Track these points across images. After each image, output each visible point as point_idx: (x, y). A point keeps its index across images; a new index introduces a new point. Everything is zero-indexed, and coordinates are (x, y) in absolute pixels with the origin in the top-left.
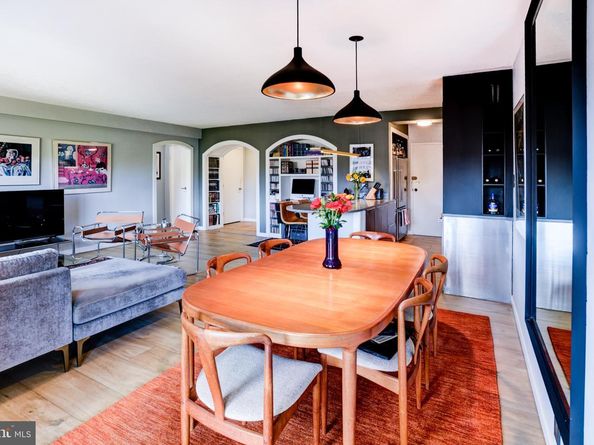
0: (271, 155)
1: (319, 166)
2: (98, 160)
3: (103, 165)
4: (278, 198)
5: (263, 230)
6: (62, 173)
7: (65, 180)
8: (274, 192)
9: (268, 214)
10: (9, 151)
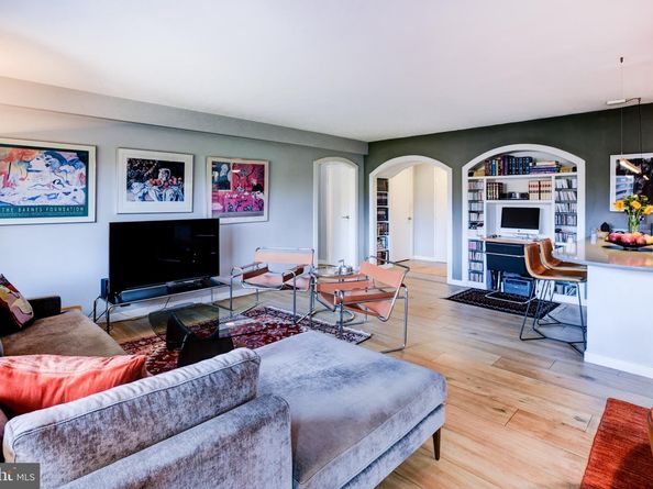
0: (470, 174)
1: (553, 189)
2: (254, 182)
3: (260, 188)
4: (482, 234)
5: (457, 276)
6: (216, 198)
7: (218, 206)
8: (474, 225)
9: (466, 255)
10: (162, 171)
